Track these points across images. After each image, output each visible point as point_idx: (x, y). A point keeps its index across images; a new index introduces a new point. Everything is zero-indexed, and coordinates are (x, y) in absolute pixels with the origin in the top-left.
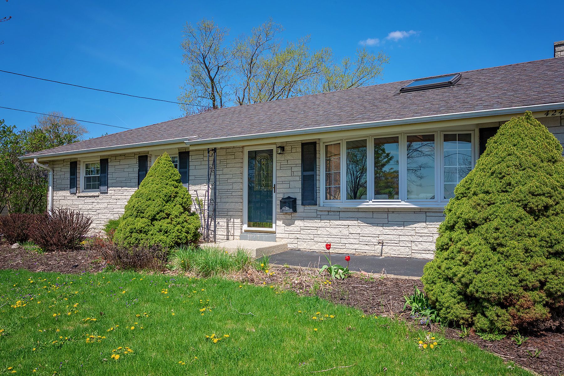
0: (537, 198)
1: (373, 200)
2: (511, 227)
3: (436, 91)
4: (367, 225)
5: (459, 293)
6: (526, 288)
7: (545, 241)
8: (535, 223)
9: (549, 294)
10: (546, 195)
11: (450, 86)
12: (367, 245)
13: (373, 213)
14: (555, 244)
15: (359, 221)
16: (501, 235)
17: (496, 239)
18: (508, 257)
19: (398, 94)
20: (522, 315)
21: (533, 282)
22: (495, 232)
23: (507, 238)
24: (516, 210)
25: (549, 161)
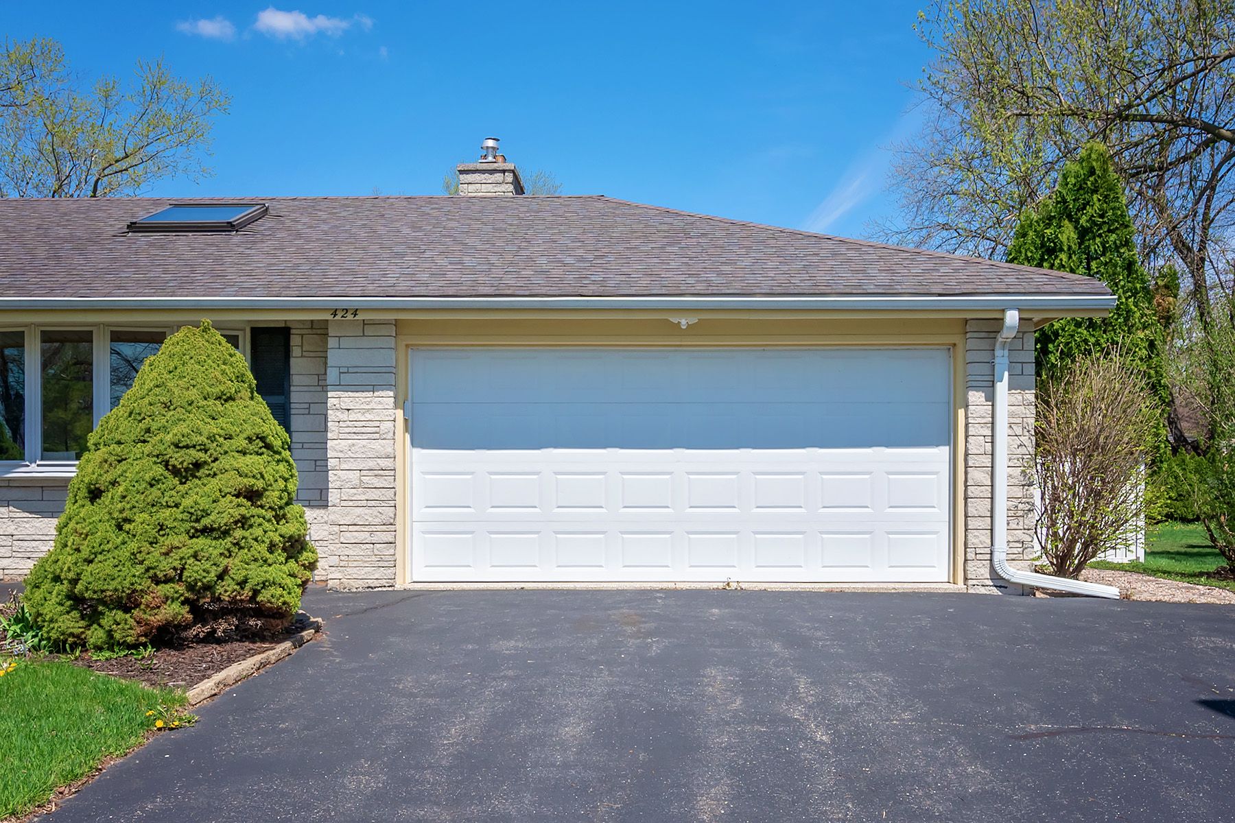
0: (183, 452)
1: (38, 462)
2: (143, 493)
3: (201, 238)
4: (30, 516)
5: (68, 597)
6: (157, 581)
7: (188, 512)
8: (180, 488)
9: (191, 587)
10: (198, 448)
11: (230, 231)
12: (29, 558)
13: (43, 491)
14: (203, 516)
15: (11, 508)
16: (128, 506)
17: (121, 511)
18: (134, 536)
19: (123, 234)
20: (149, 617)
21: (165, 570)
22: (121, 502)
23: (135, 510)
24: (151, 469)
25: (218, 398)
